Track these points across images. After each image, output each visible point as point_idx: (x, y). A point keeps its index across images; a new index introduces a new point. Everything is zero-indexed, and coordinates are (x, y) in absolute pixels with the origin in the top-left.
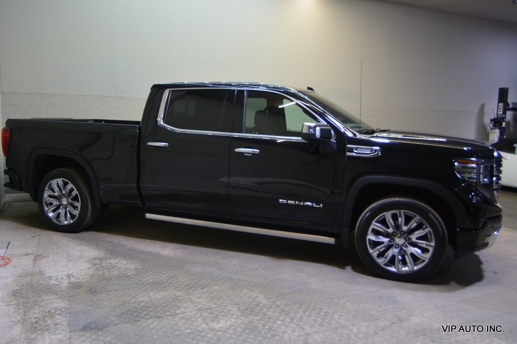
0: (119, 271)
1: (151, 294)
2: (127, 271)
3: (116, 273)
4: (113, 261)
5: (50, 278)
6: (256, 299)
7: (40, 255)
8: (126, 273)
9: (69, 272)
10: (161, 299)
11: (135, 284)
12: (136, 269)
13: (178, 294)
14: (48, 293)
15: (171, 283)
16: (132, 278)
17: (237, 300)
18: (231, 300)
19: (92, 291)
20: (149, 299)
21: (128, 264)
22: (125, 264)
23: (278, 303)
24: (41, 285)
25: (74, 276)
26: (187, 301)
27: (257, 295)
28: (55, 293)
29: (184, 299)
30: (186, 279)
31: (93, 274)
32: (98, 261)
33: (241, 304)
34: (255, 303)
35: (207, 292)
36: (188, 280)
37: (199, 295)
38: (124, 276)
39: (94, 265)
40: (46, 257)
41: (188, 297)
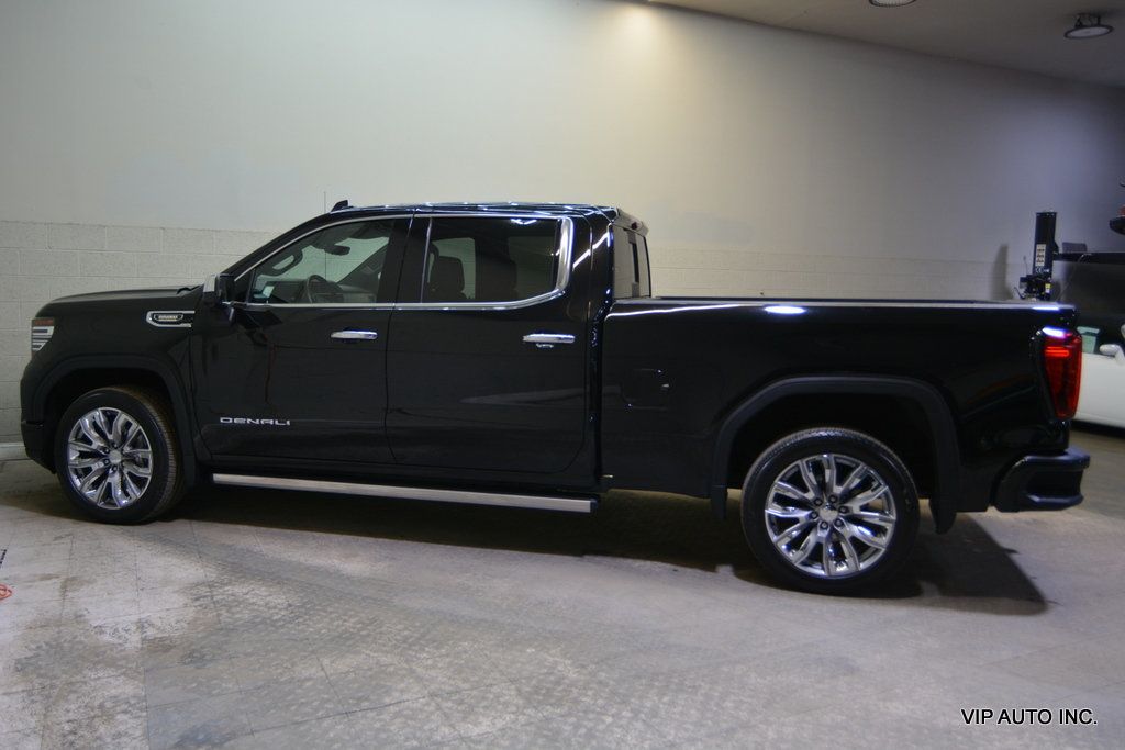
0: (253, 610)
1: (326, 662)
2: (271, 611)
3: (246, 615)
4: (239, 590)
5: (100, 629)
6: (554, 668)
7: (74, 579)
8: (268, 615)
9: (143, 616)
10: (348, 672)
11: (288, 640)
12: (290, 605)
13: (385, 659)
14: (96, 663)
15: (368, 635)
16: (282, 626)
17: (515, 672)
18: (501, 671)
19: (194, 657)
20: (322, 674)
21: (270, 595)
22: (266, 597)
23: (603, 675)
24: (81, 647)
25: (152, 625)
26: (405, 676)
27: (556, 659)
28: (113, 663)
29: (400, 672)
30: (400, 627)
31: (196, 619)
32: (204, 590)
33: (523, 681)
34: (552, 678)
35: (448, 655)
36: (406, 629)
37: (430, 662)
38: (264, 622)
39: (197, 599)
40: (89, 582)
41: (405, 666)
